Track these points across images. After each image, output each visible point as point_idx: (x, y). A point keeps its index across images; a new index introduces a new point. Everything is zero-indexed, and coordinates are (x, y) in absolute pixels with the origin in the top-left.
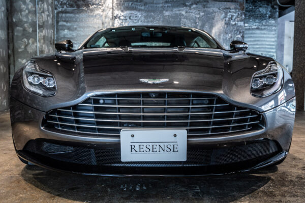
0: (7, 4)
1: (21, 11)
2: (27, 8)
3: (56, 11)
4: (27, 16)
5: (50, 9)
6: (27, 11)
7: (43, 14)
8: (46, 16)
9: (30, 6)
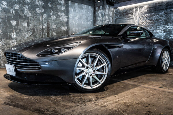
0: (94, 19)
1: (98, 20)
2: (100, 19)
3: (115, 19)
4: (100, 23)
5: (111, 18)
6: (100, 21)
7: (105, 21)
8: (107, 22)
9: (101, 18)
